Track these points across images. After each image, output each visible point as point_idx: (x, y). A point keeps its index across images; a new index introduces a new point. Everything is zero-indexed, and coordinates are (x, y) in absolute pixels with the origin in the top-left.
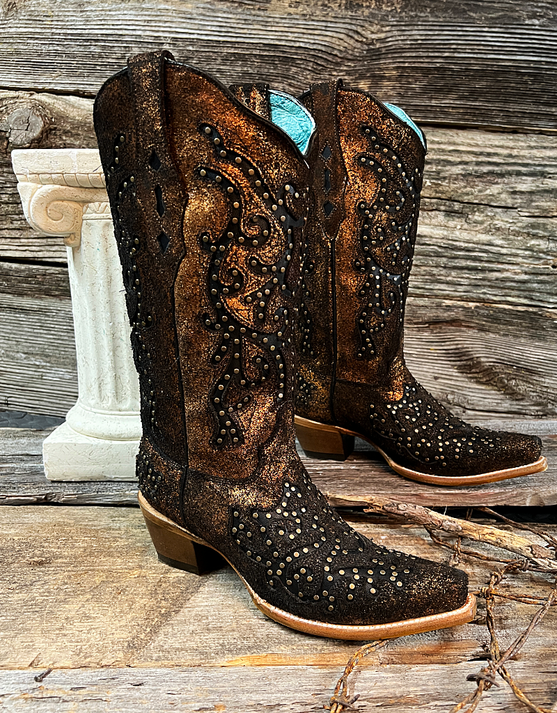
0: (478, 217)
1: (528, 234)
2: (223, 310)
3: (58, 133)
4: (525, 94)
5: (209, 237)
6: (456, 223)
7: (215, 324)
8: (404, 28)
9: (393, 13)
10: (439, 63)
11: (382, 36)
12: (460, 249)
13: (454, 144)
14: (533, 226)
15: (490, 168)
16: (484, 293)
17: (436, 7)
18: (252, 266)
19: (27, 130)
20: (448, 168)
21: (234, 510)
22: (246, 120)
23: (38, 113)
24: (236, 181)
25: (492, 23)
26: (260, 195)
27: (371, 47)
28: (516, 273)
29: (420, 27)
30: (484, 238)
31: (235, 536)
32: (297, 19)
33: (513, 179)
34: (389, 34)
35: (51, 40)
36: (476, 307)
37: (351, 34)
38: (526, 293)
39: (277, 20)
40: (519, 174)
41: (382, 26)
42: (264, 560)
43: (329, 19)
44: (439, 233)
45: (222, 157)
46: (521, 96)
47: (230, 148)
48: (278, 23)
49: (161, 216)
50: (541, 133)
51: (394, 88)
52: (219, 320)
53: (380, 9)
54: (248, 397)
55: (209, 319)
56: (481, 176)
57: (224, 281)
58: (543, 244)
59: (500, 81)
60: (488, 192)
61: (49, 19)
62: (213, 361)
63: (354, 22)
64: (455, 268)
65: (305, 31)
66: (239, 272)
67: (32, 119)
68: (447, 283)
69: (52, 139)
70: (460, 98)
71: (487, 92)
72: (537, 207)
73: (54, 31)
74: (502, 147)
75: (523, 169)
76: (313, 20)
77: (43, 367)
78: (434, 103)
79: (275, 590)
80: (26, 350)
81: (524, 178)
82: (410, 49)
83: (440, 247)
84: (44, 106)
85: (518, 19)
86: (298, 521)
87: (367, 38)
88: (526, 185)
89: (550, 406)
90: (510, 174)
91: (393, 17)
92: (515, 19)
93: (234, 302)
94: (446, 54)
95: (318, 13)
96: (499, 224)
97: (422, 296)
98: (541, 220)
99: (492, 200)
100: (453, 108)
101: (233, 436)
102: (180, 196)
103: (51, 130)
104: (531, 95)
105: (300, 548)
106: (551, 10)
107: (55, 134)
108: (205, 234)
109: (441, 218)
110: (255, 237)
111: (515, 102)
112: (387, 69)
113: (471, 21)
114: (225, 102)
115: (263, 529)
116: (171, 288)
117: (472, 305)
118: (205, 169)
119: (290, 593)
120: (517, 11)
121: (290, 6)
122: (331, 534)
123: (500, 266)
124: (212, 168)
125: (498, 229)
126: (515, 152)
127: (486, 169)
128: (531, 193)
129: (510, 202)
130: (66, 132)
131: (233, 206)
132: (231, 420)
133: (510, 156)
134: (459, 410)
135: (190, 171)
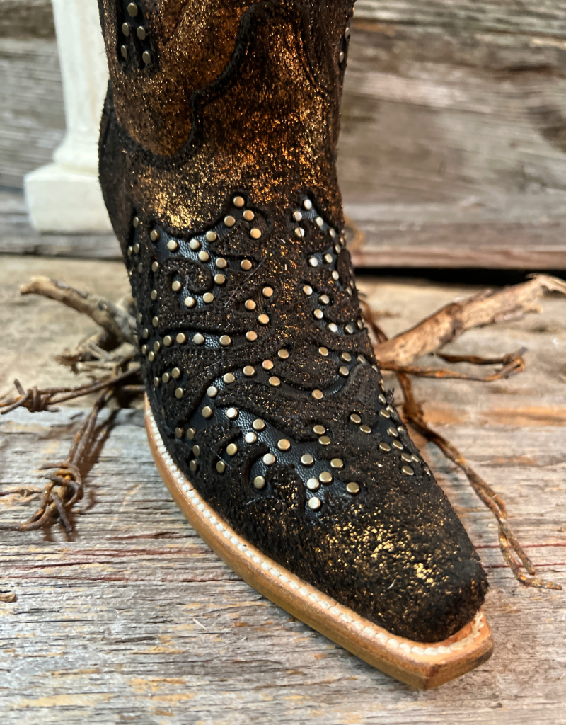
68: (540, 15)
97: (504, 32)
134: (535, 186)
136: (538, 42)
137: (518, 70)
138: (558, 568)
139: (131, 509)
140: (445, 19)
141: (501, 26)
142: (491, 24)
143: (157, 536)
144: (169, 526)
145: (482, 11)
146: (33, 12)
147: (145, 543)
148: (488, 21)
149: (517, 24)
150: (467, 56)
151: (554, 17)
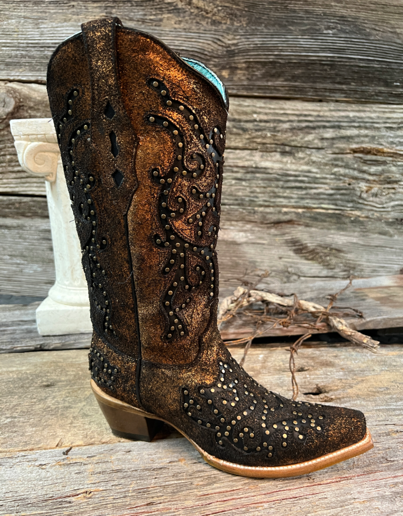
0: (301, 155)
1: (332, 164)
2: (171, 231)
3: (25, 108)
4: (325, 77)
5: (159, 172)
6: (287, 159)
7: (165, 242)
8: (248, 37)
9: (241, 27)
10: (271, 58)
11: (235, 42)
12: (291, 175)
13: (283, 109)
14: (335, 159)
15: (307, 124)
16: (307, 203)
17: (268, 23)
18: (192, 194)
19: (4, 107)
20: (281, 124)
21: (184, 389)
22: (187, 75)
23: (11, 95)
24: (180, 125)
25: (304, 33)
26: (198, 137)
27: (229, 49)
28: (326, 190)
29: (259, 36)
30: (305, 168)
31: (187, 410)
32: (180, 32)
33: (321, 130)
34: (240, 41)
35: (18, 47)
36: (303, 212)
37: (215, 41)
38: (334, 202)
39: (167, 32)
40: (324, 127)
41: (235, 36)
42: (213, 426)
43: (201, 31)
44: (277, 166)
45: (168, 106)
46: (324, 78)
47: (174, 97)
48: (168, 34)
49: (115, 157)
50: (337, 101)
51: (244, 75)
52: (168, 240)
53: (233, 24)
54: (190, 298)
55: (160, 239)
56: (301, 129)
57: (172, 206)
58: (342, 171)
59: (310, 69)
60: (306, 139)
61: (16, 33)
62: (164, 272)
63: (217, 33)
64: (288, 188)
65: (185, 39)
66: (183, 199)
67: (7, 100)
68: (284, 197)
69: (22, 113)
70: (286, 80)
71: (302, 77)
72: (337, 148)
73: (19, 41)
74: (313, 110)
75: (327, 124)
76: (191, 32)
77: (22, 264)
78: (270, 83)
79: (224, 448)
80: (10, 253)
81: (328, 130)
82: (253, 50)
83: (278, 175)
84: (15, 91)
85: (319, 30)
86: (235, 391)
87: (225, 43)
88: (329, 134)
89: (351, 272)
90: (319, 127)
91: (241, 29)
92: (317, 30)
93: (178, 224)
94: (276, 53)
95: (193, 27)
96: (314, 158)
97: (268, 206)
98: (340, 156)
99: (308, 144)
100: (282, 87)
101: (180, 330)
102: (132, 139)
103: (20, 106)
104: (330, 78)
105: (241, 413)
106: (339, 24)
107: (23, 109)
108: (156, 169)
109: (278, 156)
110: (194, 171)
111: (320, 82)
112: (239, 63)
113: (290, 32)
114: (170, 60)
115: (210, 401)
116: (124, 216)
117: (300, 210)
118: (153, 116)
119: (236, 448)
120: (318, 25)
121: (175, 23)
122: (258, 397)
123: (316, 186)
124: (160, 115)
125: (314, 162)
126: (321, 114)
127: (304, 125)
128: (333, 139)
129: (320, 145)
130: (31, 108)
131: (178, 146)
132: (178, 318)
133: (319, 116)
134: (295, 277)
135: (140, 119)
136: (285, 210)
137: (277, 223)
138: (307, 497)
139: (134, 494)
140: (239, 202)
141: (266, 204)
142: (261, 203)
143: (148, 505)
144: (151, 500)
145: (257, 197)
146: (22, 204)
147: (143, 509)
148: (260, 201)
149: (274, 202)
150: (252, 218)
151: (292, 198)
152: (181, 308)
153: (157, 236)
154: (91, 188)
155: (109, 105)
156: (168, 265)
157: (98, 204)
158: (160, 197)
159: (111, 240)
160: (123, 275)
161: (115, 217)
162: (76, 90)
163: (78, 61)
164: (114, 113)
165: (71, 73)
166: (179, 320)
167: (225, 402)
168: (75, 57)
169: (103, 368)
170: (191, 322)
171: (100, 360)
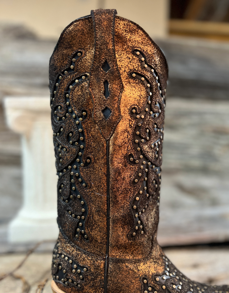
2: (141, 152)
5: (136, 110)
7: (136, 160)
18: (154, 128)
21: (143, 279)
24: (151, 81)
45: (145, 68)
47: (149, 63)
49: (106, 98)
52: (138, 158)
54: (147, 205)
55: (133, 157)
57: (143, 135)
62: (133, 183)
66: (149, 130)
93: (146, 147)
101: (141, 230)
108: (134, 108)
115: (164, 287)
116: (107, 141)
118: (135, 73)
124: (139, 73)
131: (149, 94)
132: (140, 220)
135: (126, 74)
152: (142, 212)
153: (131, 155)
154: (83, 120)
155: (106, 62)
156: (138, 177)
157: (87, 132)
158: (135, 128)
159: (94, 159)
160: (101, 186)
161: (100, 141)
162: (80, 52)
163: (85, 33)
164: (109, 68)
165: (78, 41)
166: (141, 222)
167: (174, 286)
168: (84, 30)
169: (72, 268)
170: (148, 223)
171: (69, 263)
